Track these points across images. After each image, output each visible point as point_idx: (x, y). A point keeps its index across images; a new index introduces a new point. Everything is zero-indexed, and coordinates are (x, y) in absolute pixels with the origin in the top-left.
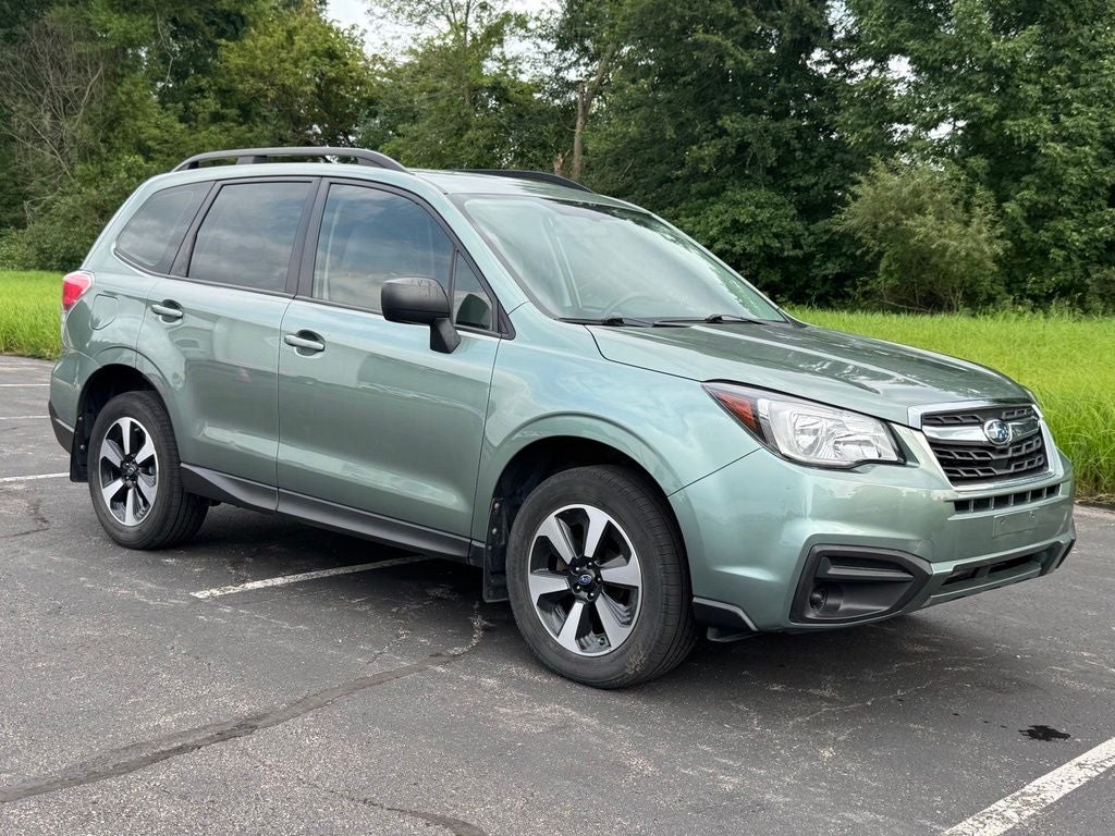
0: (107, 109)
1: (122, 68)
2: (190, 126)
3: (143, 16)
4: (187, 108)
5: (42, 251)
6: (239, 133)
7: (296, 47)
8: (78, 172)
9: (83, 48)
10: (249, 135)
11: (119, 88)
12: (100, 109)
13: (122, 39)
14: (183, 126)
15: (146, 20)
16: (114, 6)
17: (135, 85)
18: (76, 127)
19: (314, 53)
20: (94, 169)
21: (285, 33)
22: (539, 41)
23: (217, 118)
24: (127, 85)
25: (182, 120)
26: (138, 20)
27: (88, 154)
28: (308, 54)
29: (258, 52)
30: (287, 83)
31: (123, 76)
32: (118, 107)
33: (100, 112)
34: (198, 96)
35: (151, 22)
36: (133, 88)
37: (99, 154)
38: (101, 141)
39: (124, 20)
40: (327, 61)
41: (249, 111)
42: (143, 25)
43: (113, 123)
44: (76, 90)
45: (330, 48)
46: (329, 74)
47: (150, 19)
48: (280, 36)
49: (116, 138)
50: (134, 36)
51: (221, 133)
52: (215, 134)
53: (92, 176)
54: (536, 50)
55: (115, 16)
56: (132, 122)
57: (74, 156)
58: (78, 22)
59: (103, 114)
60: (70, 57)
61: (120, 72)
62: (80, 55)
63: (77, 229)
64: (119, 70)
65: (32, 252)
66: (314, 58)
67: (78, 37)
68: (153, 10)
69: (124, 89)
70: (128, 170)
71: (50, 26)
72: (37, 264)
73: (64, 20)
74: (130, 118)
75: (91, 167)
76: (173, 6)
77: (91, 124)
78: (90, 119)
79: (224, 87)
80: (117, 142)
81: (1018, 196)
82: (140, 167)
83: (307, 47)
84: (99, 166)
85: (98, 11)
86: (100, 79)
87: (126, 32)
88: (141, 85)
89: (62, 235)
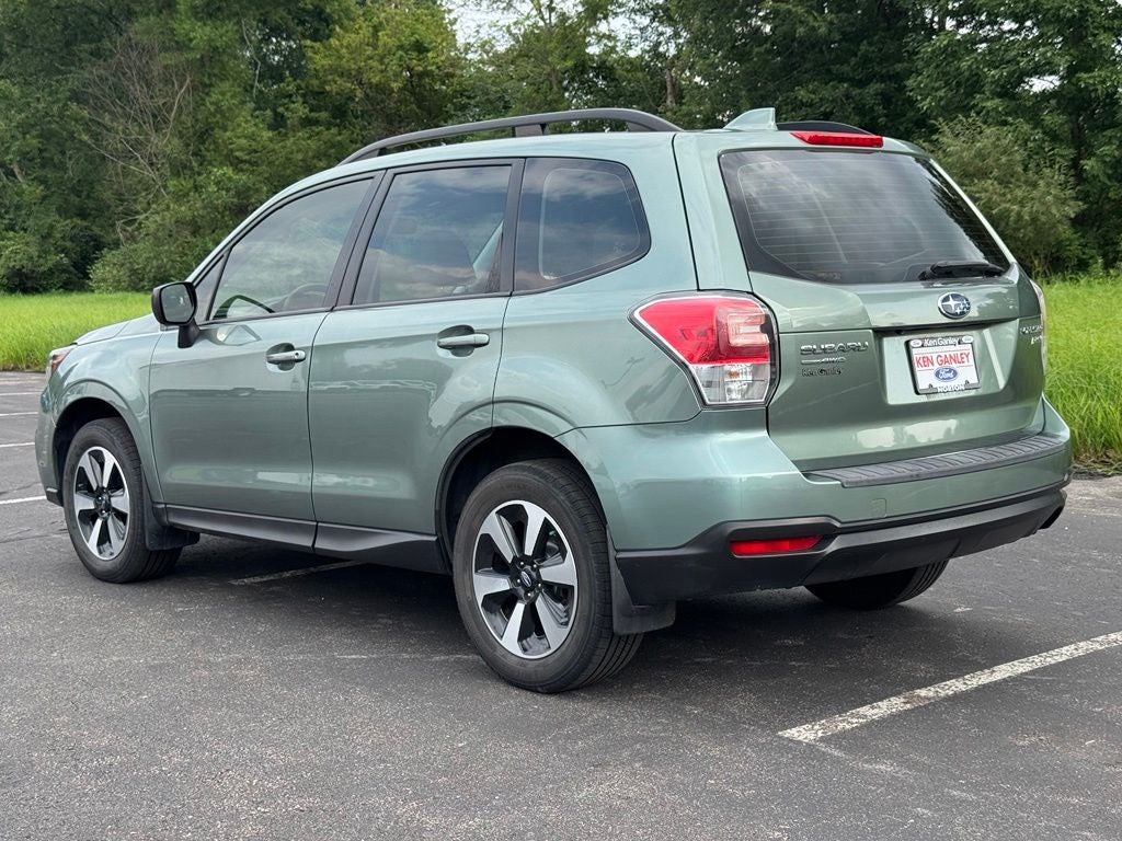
0: (197, 120)
1: (209, 78)
2: (279, 133)
3: (227, 22)
4: (276, 114)
5: (133, 272)
6: (329, 137)
7: (381, 43)
8: (172, 189)
9: (171, 59)
10: (339, 138)
11: (207, 99)
12: (189, 122)
13: (207, 48)
14: (270, 134)
15: (230, 26)
16: (198, 13)
17: (223, 94)
18: (166, 143)
19: (401, 47)
20: (188, 184)
21: (370, 29)
22: (633, 16)
23: (307, 122)
24: (215, 97)
25: (271, 127)
26: (222, 27)
27: (179, 169)
28: (394, 49)
29: (344, 50)
30: (373, 81)
31: (211, 85)
32: (207, 118)
33: (189, 125)
34: (286, 101)
35: (236, 28)
36: (221, 98)
37: (192, 169)
38: (192, 155)
39: (208, 28)
40: (415, 54)
41: (345, 112)
42: (227, 32)
43: (204, 135)
44: (164, 104)
45: (417, 41)
46: (416, 68)
47: (235, 24)
48: (366, 31)
49: (208, 150)
50: (218, 44)
51: (309, 138)
52: (303, 139)
53: (186, 191)
54: (632, 25)
55: (199, 24)
56: (221, 132)
57: (167, 171)
58: (162, 33)
59: (193, 126)
60: (156, 69)
61: (208, 82)
62: (166, 67)
63: (166, 248)
64: (206, 80)
65: (124, 273)
66: (400, 52)
67: (165, 49)
68: (238, 14)
69: (212, 100)
70: (217, 183)
71: (136, 38)
72: (129, 285)
73: (148, 31)
74: (220, 128)
75: (183, 182)
76: (258, 9)
77: (181, 138)
78: (180, 132)
79: (316, 89)
80: (208, 154)
81: (1098, 152)
82: (230, 179)
83: (392, 42)
84: (192, 181)
85: (181, 20)
86: (188, 90)
87: (210, 40)
88: (229, 94)
89: (152, 255)
